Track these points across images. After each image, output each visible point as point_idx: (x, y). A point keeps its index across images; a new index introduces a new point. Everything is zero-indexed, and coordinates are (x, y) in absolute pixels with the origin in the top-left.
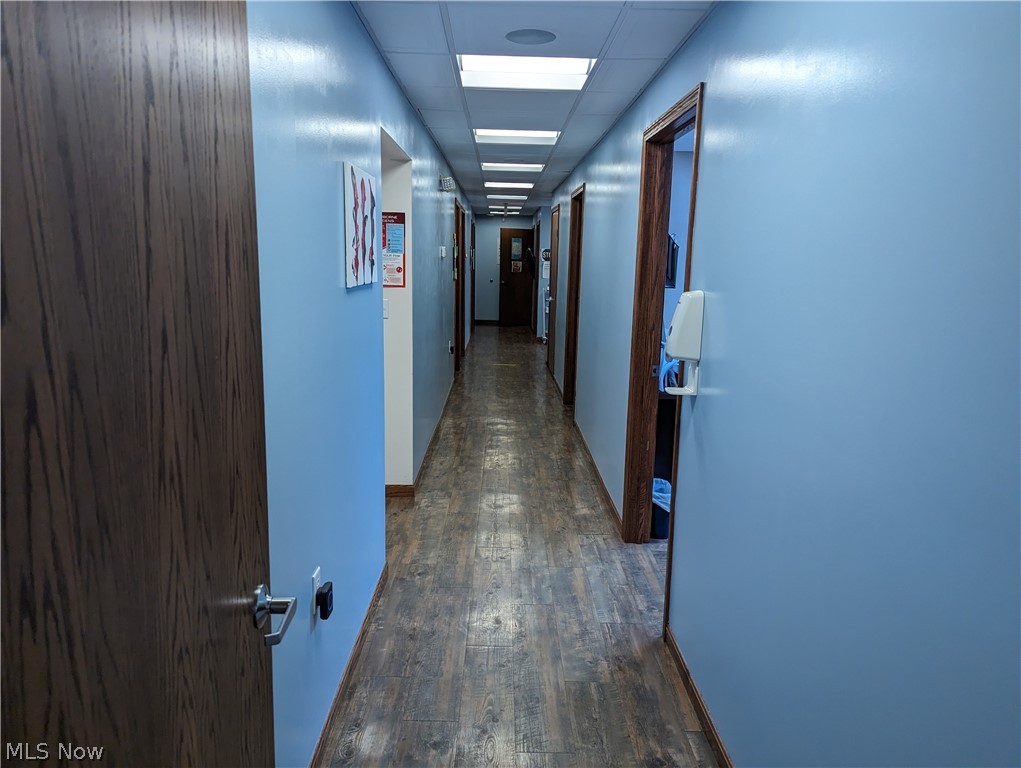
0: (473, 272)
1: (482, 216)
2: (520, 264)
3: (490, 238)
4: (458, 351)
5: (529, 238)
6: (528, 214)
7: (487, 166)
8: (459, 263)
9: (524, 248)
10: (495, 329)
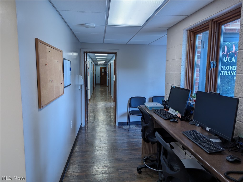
0: (95, 75)
1: (97, 65)
2: (104, 73)
3: (98, 68)
4: (94, 88)
5: (105, 69)
6: (105, 65)
7: (97, 58)
8: (93, 73)
9: (104, 71)
10: (100, 85)
